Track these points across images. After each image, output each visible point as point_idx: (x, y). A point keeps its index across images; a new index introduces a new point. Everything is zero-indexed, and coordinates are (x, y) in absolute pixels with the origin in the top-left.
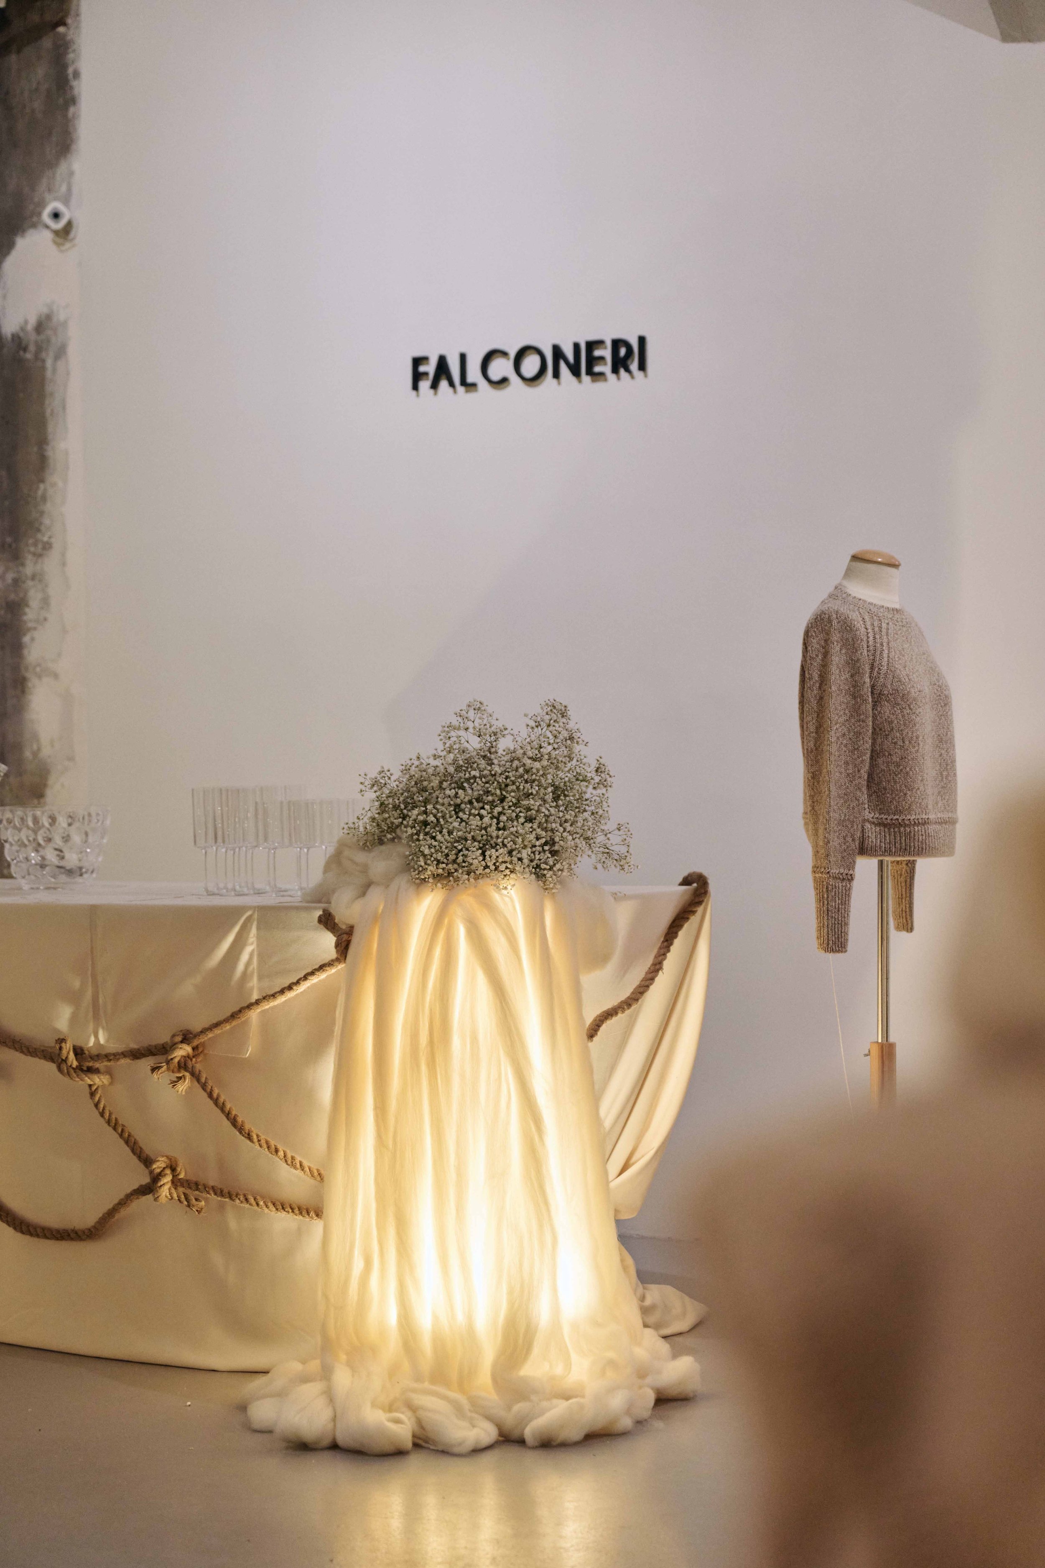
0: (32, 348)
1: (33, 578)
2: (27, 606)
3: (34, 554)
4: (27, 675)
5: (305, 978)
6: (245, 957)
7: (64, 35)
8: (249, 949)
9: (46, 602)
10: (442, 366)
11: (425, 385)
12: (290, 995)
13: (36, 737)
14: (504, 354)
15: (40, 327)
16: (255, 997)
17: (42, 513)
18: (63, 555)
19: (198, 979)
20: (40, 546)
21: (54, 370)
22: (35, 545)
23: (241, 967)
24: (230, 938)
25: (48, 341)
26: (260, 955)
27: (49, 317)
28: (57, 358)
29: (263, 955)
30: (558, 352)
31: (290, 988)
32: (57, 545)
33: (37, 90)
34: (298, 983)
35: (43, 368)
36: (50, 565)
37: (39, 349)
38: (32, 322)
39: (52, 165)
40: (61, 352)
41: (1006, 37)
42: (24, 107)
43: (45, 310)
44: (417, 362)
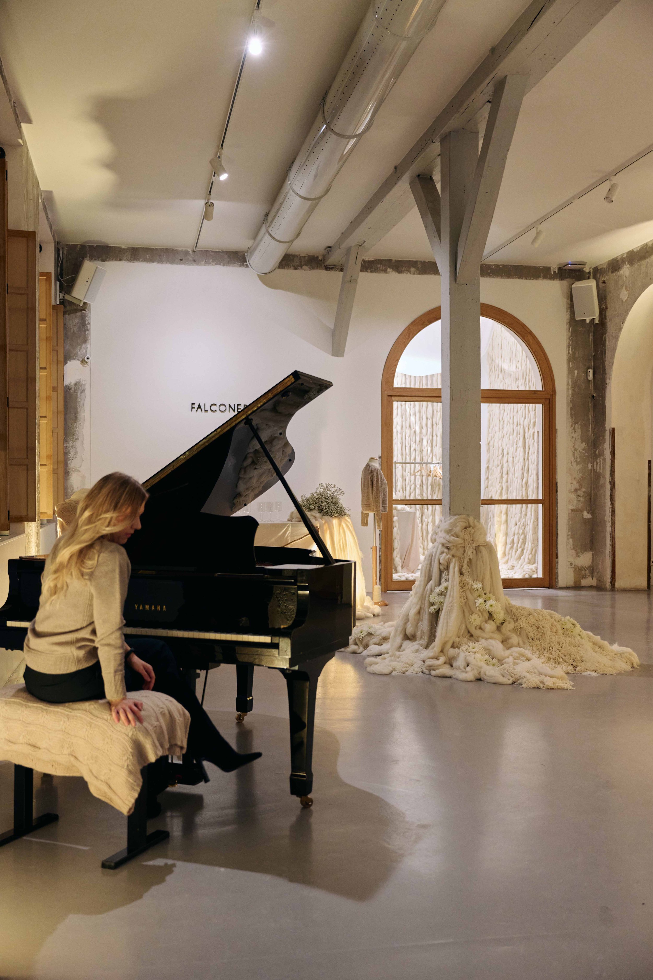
0: (73, 389)
1: (72, 447)
2: (70, 453)
3: (72, 441)
4: (69, 471)
5: (305, 536)
6: (288, 533)
7: (85, 314)
8: (289, 531)
9: (76, 453)
10: (199, 407)
11: (194, 410)
12: (301, 540)
13: (72, 486)
14: (215, 405)
15: (76, 384)
16: (289, 542)
17: (75, 431)
18: (83, 441)
19: (276, 538)
20: (75, 439)
21: (80, 396)
22: (73, 438)
23: (287, 535)
24: (285, 529)
25: (79, 388)
26: (291, 533)
27: (79, 382)
28: (81, 393)
29: (292, 533)
30: (230, 406)
31: (301, 538)
32: (80, 439)
33: (75, 325)
34: (303, 537)
35: (77, 395)
36: (78, 444)
37: (75, 390)
38: (73, 383)
39: (80, 345)
40: (83, 391)
41: (333, 355)
42: (71, 329)
43: (78, 381)
44: (193, 404)
